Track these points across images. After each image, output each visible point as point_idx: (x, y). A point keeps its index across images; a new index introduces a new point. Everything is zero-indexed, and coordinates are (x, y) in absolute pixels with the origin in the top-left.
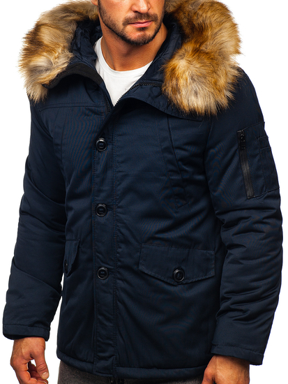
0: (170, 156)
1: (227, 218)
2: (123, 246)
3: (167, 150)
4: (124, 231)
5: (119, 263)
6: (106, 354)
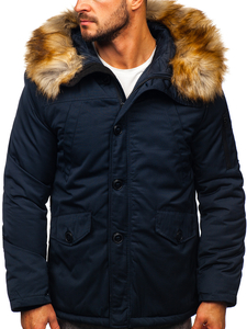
0: (180, 137)
1: (209, 185)
2: (138, 213)
3: (177, 132)
4: (140, 200)
5: (134, 228)
6: (121, 309)
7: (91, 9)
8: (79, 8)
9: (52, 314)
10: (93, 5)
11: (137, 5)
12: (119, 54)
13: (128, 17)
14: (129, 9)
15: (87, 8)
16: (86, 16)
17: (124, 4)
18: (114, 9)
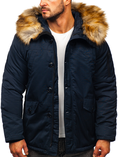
7: (47, 5)
8: (42, 4)
9: (25, 144)
10: (48, 3)
11: (68, 3)
12: (59, 26)
13: (64, 8)
14: (64, 5)
15: (45, 4)
16: (45, 8)
17: (62, 2)
18: (58, 4)
